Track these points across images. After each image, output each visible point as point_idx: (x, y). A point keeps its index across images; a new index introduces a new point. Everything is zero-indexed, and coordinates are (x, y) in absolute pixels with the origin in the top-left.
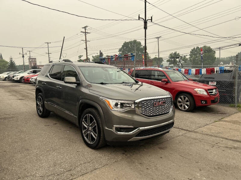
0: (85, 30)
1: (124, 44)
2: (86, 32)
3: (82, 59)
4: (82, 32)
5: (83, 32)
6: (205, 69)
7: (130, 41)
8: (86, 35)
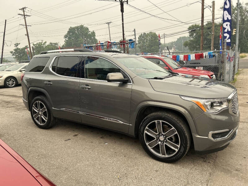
0: (24, 11)
1: (70, 29)
2: (25, 14)
3: (19, 48)
4: (19, 14)
5: (21, 15)
6: (194, 55)
7: (76, 27)
8: (25, 18)
